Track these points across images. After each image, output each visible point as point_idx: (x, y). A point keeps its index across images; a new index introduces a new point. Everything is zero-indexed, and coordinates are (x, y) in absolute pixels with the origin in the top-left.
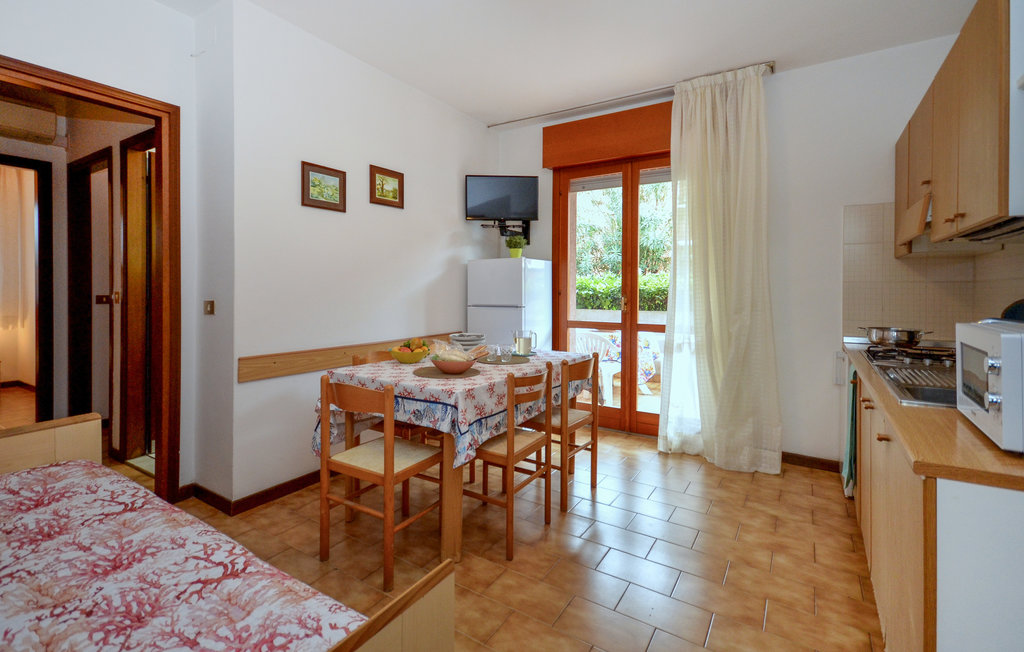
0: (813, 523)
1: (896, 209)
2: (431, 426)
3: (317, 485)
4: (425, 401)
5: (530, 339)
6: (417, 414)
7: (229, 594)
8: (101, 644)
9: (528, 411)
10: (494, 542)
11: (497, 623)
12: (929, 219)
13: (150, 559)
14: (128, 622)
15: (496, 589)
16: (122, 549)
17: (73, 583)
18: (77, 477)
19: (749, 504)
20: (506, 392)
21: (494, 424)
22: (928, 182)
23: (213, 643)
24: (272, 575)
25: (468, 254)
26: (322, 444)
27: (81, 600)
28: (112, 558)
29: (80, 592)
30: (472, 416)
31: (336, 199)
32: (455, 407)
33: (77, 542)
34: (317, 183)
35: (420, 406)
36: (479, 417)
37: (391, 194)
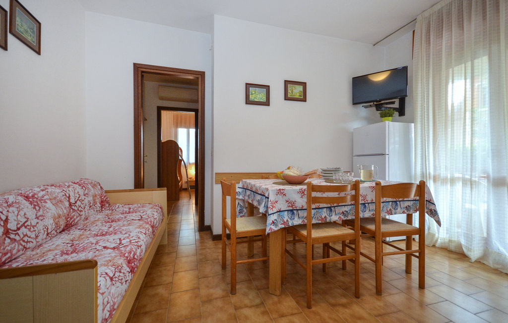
4: (261, 195)
5: (372, 171)
31: (264, 100)
32: (268, 198)
34: (253, 93)
35: (259, 198)
36: (291, 208)
37: (298, 94)
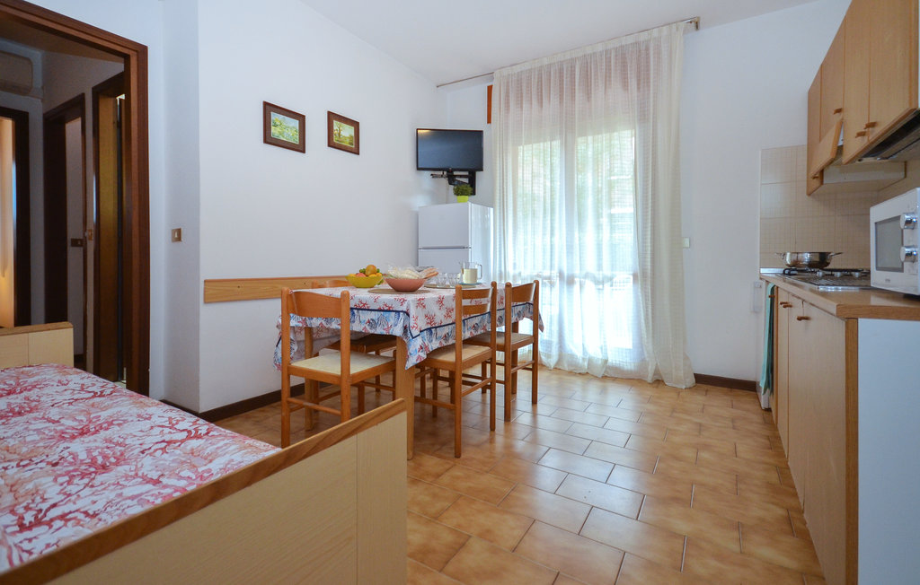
0: (734, 428)
1: (808, 148)
2: (385, 333)
3: (279, 403)
4: (379, 310)
5: (476, 270)
6: (371, 323)
7: (192, 449)
8: (65, 484)
9: (475, 327)
10: (444, 444)
11: (447, 504)
12: (840, 143)
13: (117, 428)
14: (92, 469)
15: (445, 479)
16: (90, 422)
17: (41, 444)
18: (50, 375)
19: (675, 414)
20: (454, 306)
21: (444, 334)
22: (839, 111)
23: (176, 481)
24: (233, 437)
25: (420, 202)
26: (282, 358)
27: (47, 456)
28: (79, 428)
29: (46, 451)
30: (423, 324)
31: (295, 140)
32: (407, 314)
33: (46, 417)
34: (278, 123)
35: (374, 315)
36: (429, 326)
37: (348, 141)
